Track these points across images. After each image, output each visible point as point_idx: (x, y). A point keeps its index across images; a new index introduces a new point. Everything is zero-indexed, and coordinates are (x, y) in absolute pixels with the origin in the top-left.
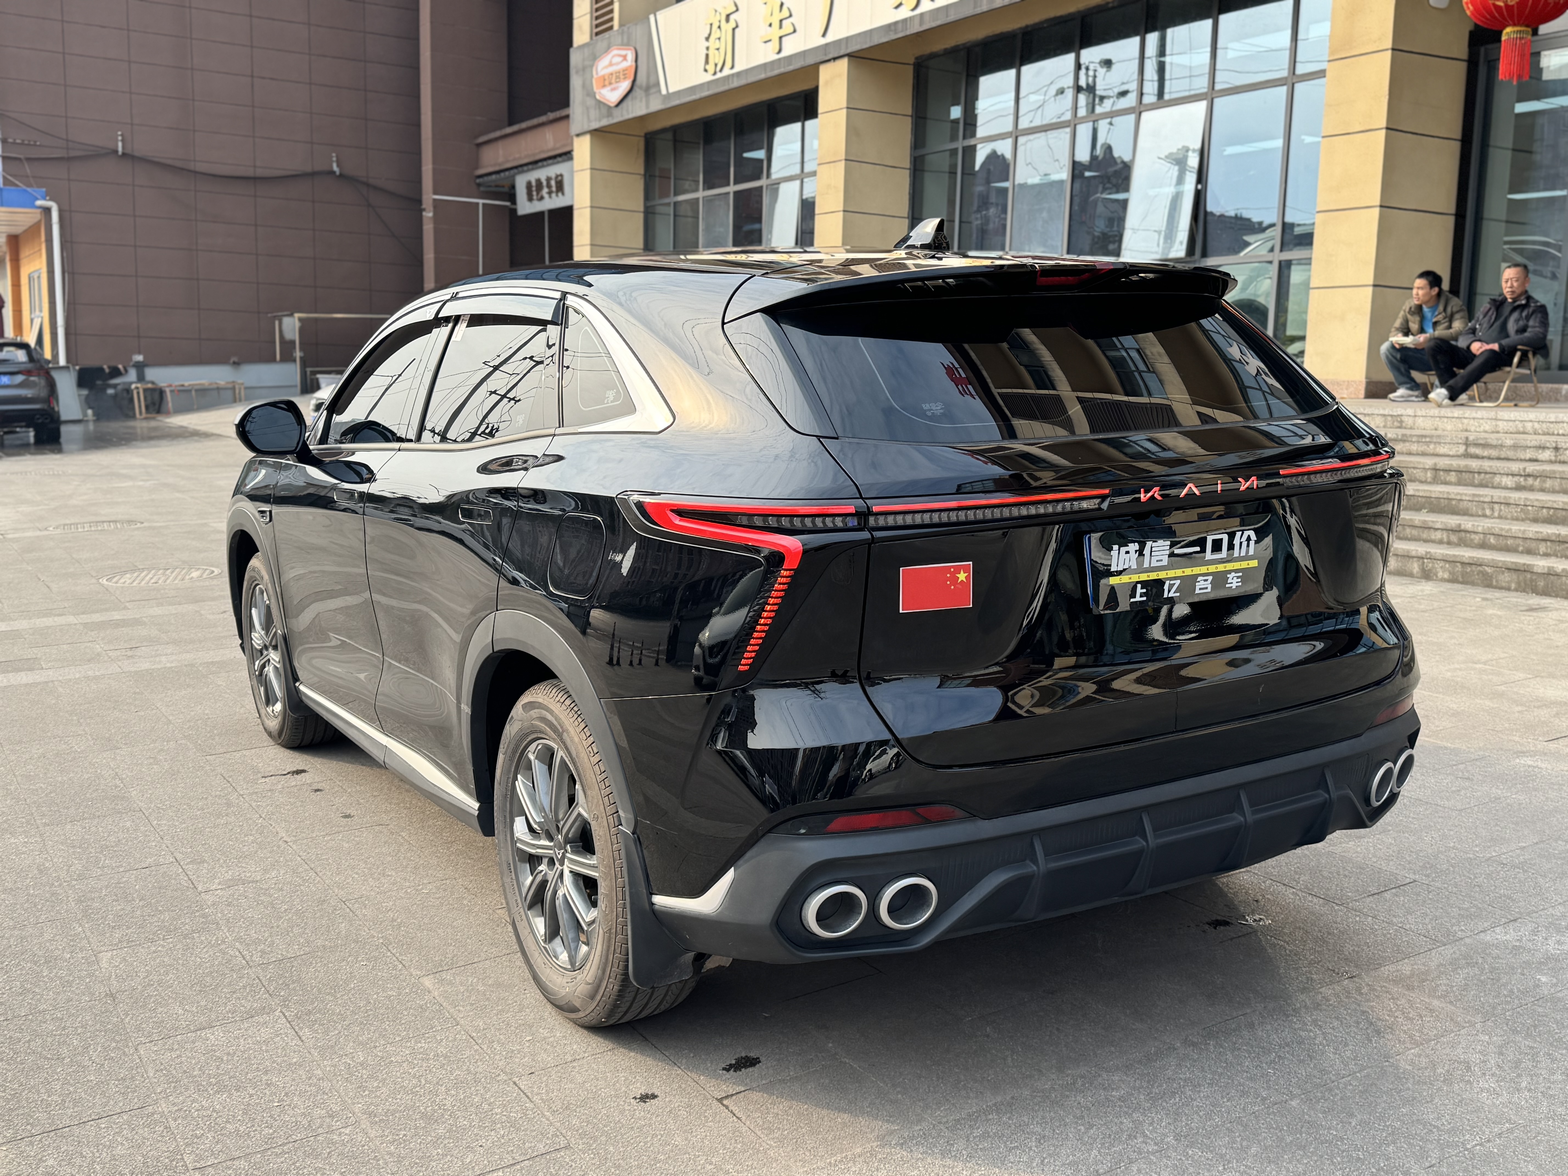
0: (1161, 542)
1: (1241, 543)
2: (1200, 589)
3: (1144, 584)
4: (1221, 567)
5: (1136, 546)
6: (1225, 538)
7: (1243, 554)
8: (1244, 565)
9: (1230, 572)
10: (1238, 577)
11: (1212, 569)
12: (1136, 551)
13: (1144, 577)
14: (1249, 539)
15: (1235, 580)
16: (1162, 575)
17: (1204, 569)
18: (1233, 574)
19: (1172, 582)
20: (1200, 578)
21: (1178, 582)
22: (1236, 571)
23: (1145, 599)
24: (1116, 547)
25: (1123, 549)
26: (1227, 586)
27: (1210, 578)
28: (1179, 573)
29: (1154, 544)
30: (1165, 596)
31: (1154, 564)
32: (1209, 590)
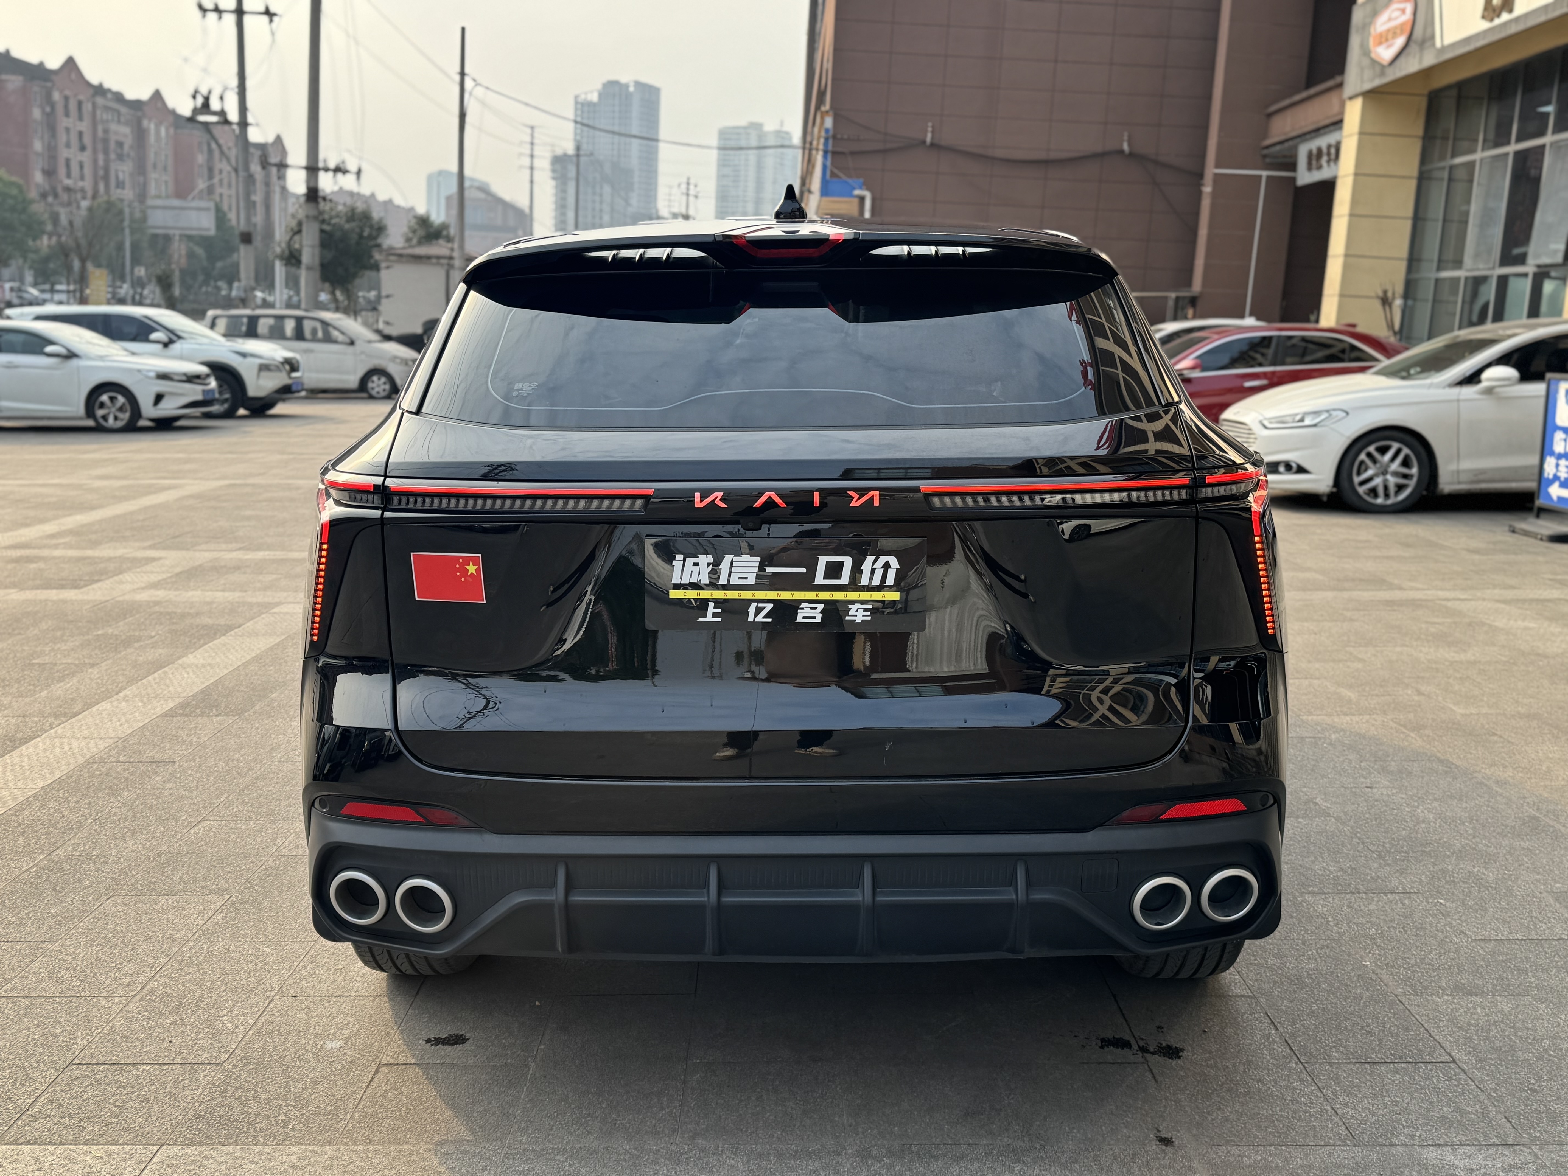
0: (746, 558)
1: (873, 571)
2: (804, 618)
3: (718, 603)
4: (838, 596)
5: (710, 559)
6: (848, 561)
7: (876, 582)
8: (877, 596)
9: (853, 602)
10: (865, 610)
11: (825, 595)
12: (709, 564)
13: (719, 595)
14: (887, 566)
15: (861, 612)
16: (747, 595)
17: (811, 595)
18: (858, 605)
19: (760, 605)
20: (803, 605)
21: (770, 606)
22: (863, 602)
23: (719, 619)
24: (679, 557)
25: (690, 561)
26: (847, 618)
27: (821, 607)
28: (773, 595)
29: (736, 559)
30: (751, 619)
31: (734, 580)
32: (818, 619)
